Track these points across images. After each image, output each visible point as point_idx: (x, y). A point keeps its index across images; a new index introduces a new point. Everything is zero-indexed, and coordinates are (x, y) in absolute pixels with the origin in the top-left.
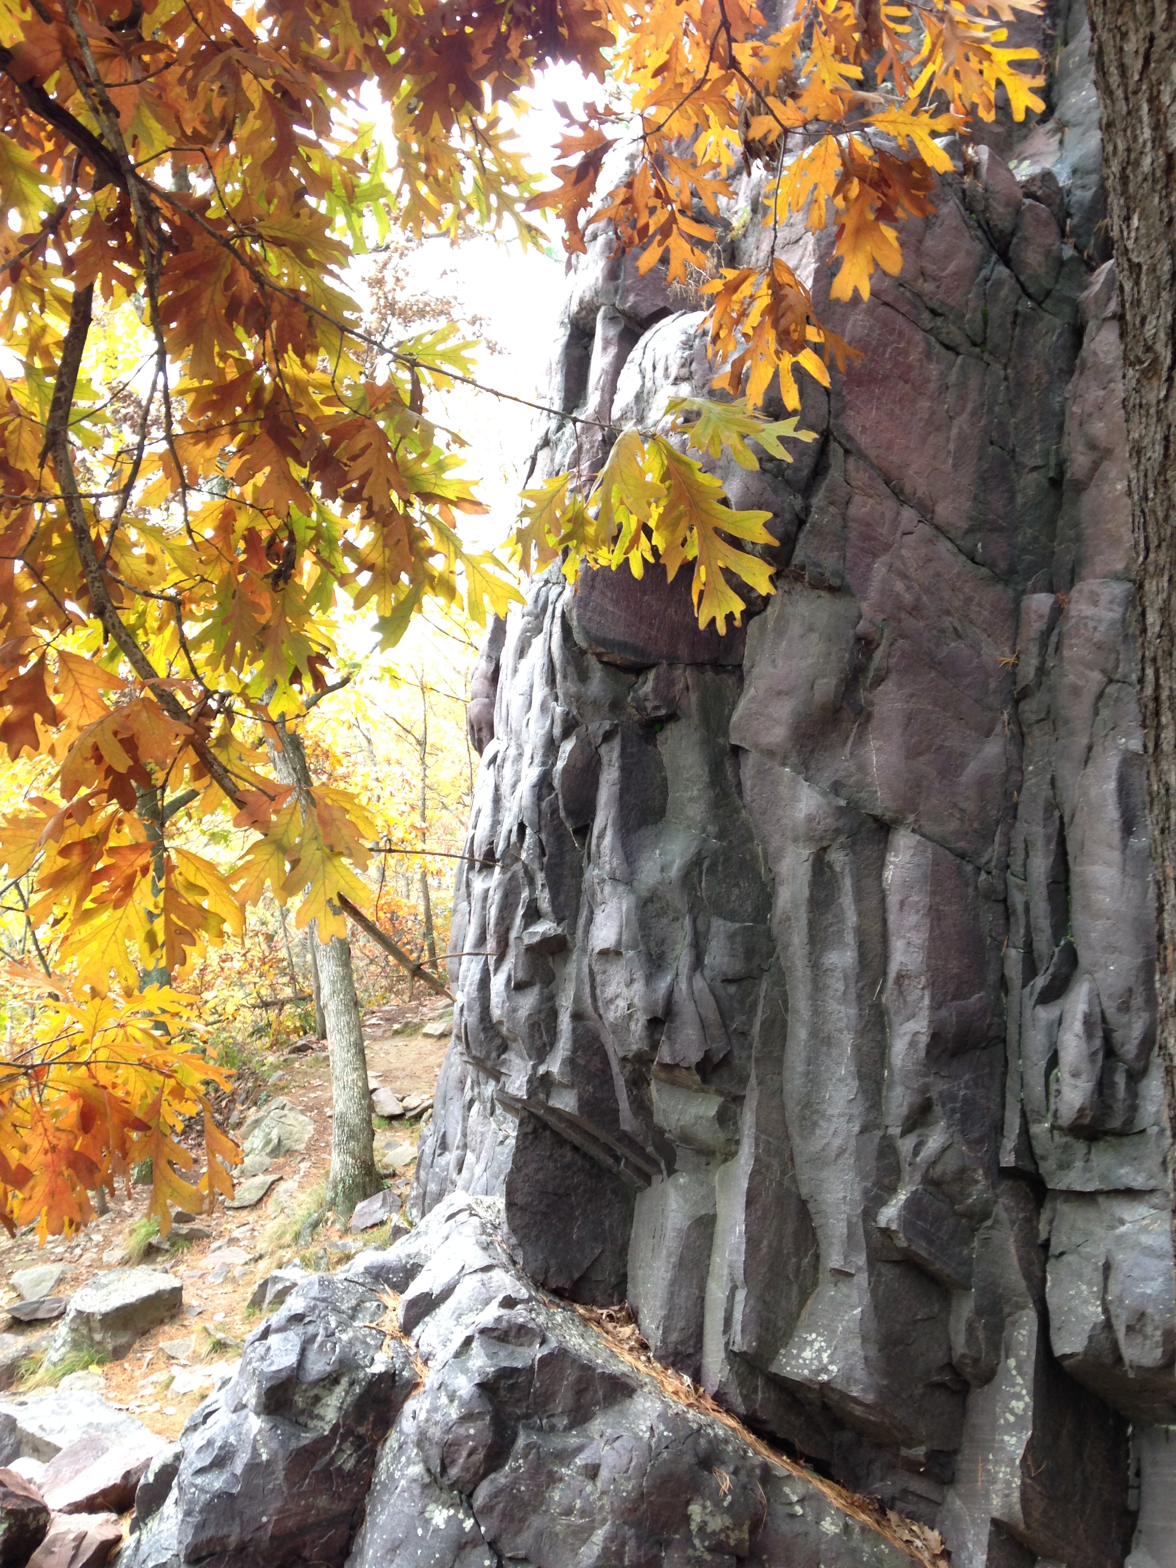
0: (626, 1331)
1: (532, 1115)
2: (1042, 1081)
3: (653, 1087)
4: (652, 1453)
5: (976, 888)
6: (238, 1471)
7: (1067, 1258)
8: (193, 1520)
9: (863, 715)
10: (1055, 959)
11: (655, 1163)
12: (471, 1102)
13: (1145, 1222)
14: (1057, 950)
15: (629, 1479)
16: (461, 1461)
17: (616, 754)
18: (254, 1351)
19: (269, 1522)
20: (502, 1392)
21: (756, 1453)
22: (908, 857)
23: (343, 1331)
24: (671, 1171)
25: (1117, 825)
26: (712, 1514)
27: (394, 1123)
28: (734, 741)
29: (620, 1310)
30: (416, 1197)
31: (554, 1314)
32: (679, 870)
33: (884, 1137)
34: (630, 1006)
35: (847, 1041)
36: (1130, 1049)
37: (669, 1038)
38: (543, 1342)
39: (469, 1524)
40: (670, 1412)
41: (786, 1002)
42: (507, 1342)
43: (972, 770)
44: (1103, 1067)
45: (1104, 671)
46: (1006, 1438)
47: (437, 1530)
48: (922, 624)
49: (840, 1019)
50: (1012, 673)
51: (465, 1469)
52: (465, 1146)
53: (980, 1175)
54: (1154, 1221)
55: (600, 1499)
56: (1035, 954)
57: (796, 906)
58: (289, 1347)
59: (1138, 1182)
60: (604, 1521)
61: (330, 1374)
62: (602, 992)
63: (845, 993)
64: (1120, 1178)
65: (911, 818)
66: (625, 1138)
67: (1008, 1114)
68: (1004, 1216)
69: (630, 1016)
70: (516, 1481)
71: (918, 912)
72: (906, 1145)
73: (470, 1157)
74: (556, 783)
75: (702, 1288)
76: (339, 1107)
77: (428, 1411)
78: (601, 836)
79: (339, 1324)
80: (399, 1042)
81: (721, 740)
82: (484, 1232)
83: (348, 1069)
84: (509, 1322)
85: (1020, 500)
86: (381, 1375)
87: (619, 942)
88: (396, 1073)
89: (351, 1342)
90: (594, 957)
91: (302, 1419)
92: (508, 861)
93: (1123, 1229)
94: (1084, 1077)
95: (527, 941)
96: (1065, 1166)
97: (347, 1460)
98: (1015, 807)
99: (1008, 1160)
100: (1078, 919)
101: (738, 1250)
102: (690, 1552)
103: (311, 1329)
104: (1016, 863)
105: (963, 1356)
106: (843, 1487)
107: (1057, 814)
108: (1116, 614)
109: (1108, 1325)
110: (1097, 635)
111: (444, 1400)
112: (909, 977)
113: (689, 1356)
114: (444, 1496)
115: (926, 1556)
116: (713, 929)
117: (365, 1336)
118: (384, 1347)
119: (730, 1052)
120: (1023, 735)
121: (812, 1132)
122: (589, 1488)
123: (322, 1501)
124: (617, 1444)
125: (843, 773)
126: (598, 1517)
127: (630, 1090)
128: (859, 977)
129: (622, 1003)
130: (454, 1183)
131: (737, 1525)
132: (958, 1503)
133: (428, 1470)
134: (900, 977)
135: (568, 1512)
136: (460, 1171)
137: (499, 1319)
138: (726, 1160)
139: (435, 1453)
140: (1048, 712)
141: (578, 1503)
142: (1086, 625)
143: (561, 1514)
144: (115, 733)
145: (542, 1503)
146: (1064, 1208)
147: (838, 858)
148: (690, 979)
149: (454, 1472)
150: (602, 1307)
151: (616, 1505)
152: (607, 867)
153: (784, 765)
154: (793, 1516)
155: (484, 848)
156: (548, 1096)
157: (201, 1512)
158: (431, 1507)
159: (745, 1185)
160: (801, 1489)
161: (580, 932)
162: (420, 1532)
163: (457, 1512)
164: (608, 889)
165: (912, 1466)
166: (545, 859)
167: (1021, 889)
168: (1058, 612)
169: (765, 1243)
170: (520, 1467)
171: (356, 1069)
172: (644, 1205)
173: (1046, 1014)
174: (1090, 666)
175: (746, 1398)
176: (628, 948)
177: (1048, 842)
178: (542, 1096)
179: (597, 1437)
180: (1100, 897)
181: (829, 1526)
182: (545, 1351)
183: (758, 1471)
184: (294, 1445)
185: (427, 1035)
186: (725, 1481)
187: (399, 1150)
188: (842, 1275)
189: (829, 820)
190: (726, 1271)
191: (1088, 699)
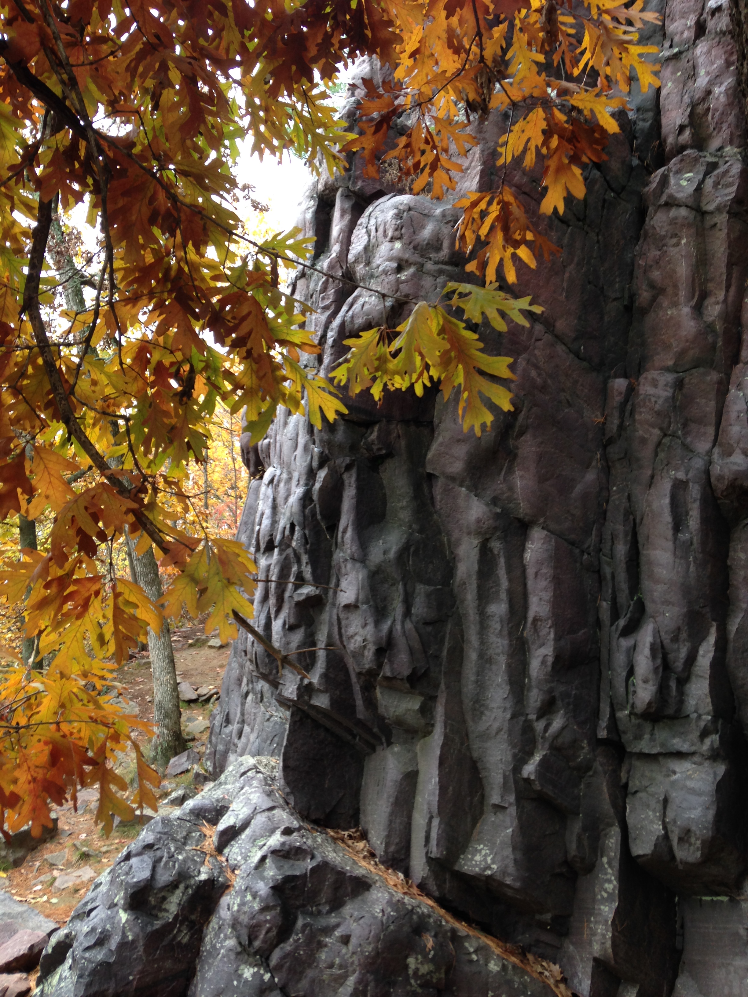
0: (361, 845)
1: (299, 709)
2: (624, 684)
3: (378, 691)
4: (384, 927)
5: (581, 563)
6: (113, 948)
7: (640, 795)
8: (85, 980)
9: (512, 455)
10: (631, 608)
11: (379, 739)
12: (247, 694)
13: (689, 773)
14: (632, 603)
15: (369, 944)
16: (261, 937)
17: (353, 479)
18: (121, 868)
19: (134, 979)
20: (287, 892)
21: (447, 922)
22: (540, 545)
23: (180, 853)
24: (389, 743)
25: (670, 526)
26: (422, 963)
27: (192, 705)
28: (429, 470)
29: (356, 832)
30: (209, 754)
31: (316, 837)
32: (395, 553)
33: (526, 721)
34: (364, 640)
35: (502, 661)
36: (679, 665)
37: (390, 661)
38: (313, 857)
39: (267, 977)
40: (395, 900)
41: (462, 636)
42: (289, 858)
43: (578, 489)
44: (662, 677)
45: (661, 429)
46: (602, 907)
47: (246, 981)
48: (547, 398)
49: (498, 647)
50: (602, 428)
51: (264, 942)
52: (243, 722)
53: (585, 744)
54: (695, 772)
55: (351, 957)
56: (618, 605)
57: (470, 576)
58: (144, 865)
59: (685, 747)
60: (354, 972)
61: (172, 882)
62: (346, 631)
63: (501, 631)
64: (674, 745)
65: (542, 520)
66: (359, 722)
67: (602, 705)
68: (600, 768)
69: (365, 647)
70: (297, 948)
71: (546, 579)
72: (539, 726)
73: (247, 729)
74: (315, 497)
75: (410, 817)
76: (158, 698)
77: (239, 905)
78: (345, 532)
79: (177, 849)
80: (193, 652)
81: (420, 470)
82: (266, 784)
83: (164, 673)
84: (290, 845)
85: (606, 319)
86: (205, 881)
87: (357, 600)
88: (192, 672)
89: (185, 860)
90: (341, 609)
91: (154, 912)
92: (283, 547)
93: (675, 777)
94: (651, 683)
95: (296, 598)
96: (638, 737)
97: (184, 937)
98: (605, 512)
99: (603, 734)
100: (646, 584)
101: (434, 794)
102: (408, 988)
103: (159, 853)
104: (606, 548)
105: (575, 856)
106: (500, 940)
107: (631, 517)
108: (668, 393)
109: (666, 837)
110: (657, 406)
111: (249, 897)
112: (541, 620)
113: (402, 860)
114: (251, 959)
115: (551, 982)
116: (417, 591)
117: (193, 856)
118: (206, 863)
119: (428, 669)
120: (609, 467)
121: (480, 718)
122: (344, 951)
123: (168, 964)
124: (361, 922)
125: (499, 492)
126: (351, 969)
127: (363, 693)
128: (510, 620)
129: (359, 639)
130: (236, 745)
131: (438, 969)
132: (571, 948)
133: (240, 943)
134: (535, 620)
135: (331, 966)
136: (240, 737)
137: (283, 844)
138: (424, 736)
139: (244, 933)
140: (626, 454)
141: (337, 961)
142: (650, 400)
143: (326, 968)
144: (86, 508)
145: (314, 961)
146: (637, 763)
147: (496, 545)
148: (403, 623)
149: (257, 944)
150: (344, 829)
151: (362, 961)
152: (349, 551)
153: (461, 486)
154: (471, 961)
155: (267, 539)
156: (310, 698)
157: (89, 975)
158: (242, 967)
159: (438, 752)
160: (475, 944)
161: (331, 592)
162: (235, 983)
163: (259, 969)
164: (349, 565)
165: (542, 925)
166: (308, 546)
167: (609, 564)
168: (631, 390)
169: (451, 788)
170: (299, 939)
171: (168, 673)
172: (371, 764)
173: (625, 643)
174: (653, 426)
175: (439, 887)
176: (363, 603)
177: (626, 535)
178: (306, 698)
179: (348, 917)
180: (660, 570)
181: (494, 967)
182: (314, 864)
183: (449, 934)
184: (149, 929)
185: (211, 647)
186: (429, 942)
187: (196, 722)
188: (499, 808)
189: (490, 522)
190: (426, 807)
191: (651, 446)
